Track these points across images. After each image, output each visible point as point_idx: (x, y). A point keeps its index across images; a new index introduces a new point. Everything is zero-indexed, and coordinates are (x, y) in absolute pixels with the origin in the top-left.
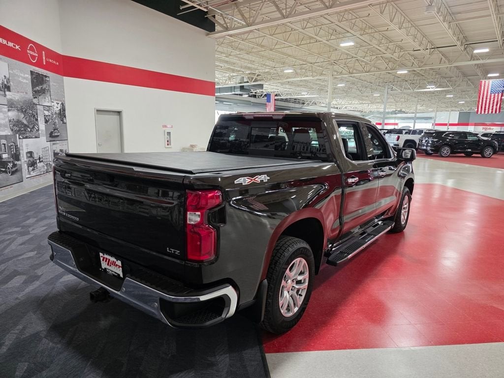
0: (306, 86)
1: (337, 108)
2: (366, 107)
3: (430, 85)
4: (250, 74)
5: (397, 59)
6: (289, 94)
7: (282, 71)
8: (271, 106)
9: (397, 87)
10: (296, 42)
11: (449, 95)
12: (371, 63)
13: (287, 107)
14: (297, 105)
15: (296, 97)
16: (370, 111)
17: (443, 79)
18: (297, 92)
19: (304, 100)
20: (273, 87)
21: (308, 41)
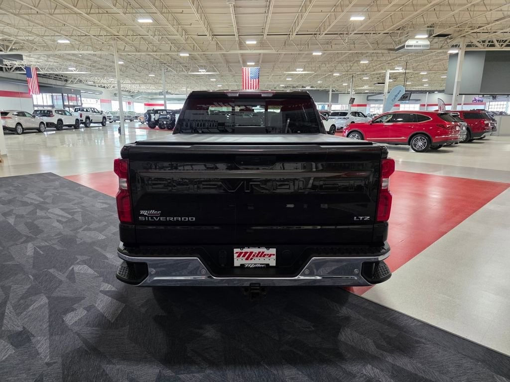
0: (75, 61)
1: (104, 87)
2: (135, 88)
3: (202, 69)
4: (3, 40)
5: (184, 42)
6: (52, 69)
7: (54, 41)
8: (33, 82)
9: (173, 69)
10: (86, 9)
11: (212, 78)
12: (158, 43)
13: (47, 84)
14: (59, 83)
15: (61, 72)
16: (139, 91)
17: (211, 64)
18: (63, 67)
19: (69, 77)
20: (33, 59)
21: (97, 11)
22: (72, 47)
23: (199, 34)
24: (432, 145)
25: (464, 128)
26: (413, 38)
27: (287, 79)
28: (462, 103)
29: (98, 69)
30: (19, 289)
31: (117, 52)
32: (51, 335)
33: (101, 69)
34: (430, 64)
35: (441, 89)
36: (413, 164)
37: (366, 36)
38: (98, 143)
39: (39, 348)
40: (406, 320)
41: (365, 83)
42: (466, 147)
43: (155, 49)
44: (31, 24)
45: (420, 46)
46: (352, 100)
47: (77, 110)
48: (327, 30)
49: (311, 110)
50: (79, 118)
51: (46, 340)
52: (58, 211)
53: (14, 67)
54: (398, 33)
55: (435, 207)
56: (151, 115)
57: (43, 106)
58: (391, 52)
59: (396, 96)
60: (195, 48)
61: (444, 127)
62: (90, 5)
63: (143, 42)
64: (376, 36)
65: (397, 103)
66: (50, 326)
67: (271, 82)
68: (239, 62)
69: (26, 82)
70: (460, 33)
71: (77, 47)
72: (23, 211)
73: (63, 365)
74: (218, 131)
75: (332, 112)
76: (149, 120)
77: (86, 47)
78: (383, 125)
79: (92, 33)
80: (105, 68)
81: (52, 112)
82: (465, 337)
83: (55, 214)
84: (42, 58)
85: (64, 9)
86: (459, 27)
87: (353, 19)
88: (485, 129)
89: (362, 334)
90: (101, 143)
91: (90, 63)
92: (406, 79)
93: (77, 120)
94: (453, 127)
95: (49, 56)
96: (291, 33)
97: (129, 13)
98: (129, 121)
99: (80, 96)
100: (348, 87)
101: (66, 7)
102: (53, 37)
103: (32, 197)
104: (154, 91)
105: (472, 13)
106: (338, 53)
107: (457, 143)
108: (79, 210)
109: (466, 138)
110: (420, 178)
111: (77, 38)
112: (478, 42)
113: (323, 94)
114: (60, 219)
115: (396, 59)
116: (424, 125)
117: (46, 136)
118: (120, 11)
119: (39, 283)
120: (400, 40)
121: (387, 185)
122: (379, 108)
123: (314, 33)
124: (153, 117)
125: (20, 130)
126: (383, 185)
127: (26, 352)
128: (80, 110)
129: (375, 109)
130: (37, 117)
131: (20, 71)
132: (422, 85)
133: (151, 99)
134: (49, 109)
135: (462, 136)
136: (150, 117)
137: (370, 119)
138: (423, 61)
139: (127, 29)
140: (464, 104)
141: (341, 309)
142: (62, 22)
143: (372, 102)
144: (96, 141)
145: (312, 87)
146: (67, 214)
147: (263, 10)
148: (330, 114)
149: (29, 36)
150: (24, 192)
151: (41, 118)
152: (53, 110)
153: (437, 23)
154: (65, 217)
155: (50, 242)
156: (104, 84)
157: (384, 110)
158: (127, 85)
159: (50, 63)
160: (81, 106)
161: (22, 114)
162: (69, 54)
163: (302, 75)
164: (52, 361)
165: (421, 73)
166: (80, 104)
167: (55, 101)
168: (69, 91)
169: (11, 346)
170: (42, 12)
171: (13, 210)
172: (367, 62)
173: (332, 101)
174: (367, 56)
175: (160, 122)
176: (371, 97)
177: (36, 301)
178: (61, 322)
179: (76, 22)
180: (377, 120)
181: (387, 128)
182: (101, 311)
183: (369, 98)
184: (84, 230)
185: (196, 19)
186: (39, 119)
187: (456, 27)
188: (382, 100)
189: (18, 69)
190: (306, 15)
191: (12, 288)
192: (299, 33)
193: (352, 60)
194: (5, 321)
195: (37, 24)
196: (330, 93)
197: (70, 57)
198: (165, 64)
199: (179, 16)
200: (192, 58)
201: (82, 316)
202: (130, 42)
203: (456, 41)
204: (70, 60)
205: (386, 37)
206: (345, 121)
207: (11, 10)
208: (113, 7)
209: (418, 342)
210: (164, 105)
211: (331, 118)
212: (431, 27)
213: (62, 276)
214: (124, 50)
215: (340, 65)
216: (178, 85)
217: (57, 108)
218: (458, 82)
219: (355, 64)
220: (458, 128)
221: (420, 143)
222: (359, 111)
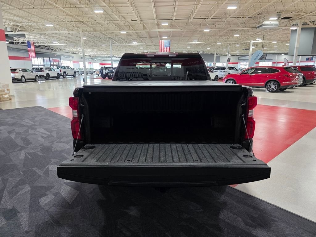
0: (57, 38)
1: (75, 53)
2: (94, 54)
3: (135, 41)
4: (13, 25)
5: (123, 25)
6: (43, 43)
7: (44, 25)
8: (32, 51)
9: (117, 42)
10: (62, 5)
11: (141, 47)
12: (108, 25)
13: (41, 52)
14: (48, 51)
15: (49, 45)
16: (96, 56)
17: (140, 38)
18: (50, 41)
19: (53, 47)
20: (32, 36)
21: (69, 6)
22: (55, 29)
23: (132, 20)
24: (281, 88)
25: (301, 77)
26: (268, 20)
27: (188, 47)
28: (300, 61)
29: (71, 42)
30: (13, 181)
31: (82, 31)
32: (30, 212)
33: (74, 42)
34: (279, 37)
35: (286, 52)
36: (269, 100)
37: (238, 20)
38: (71, 87)
39: (22, 220)
40: (265, 205)
41: (237, 49)
42: (302, 89)
43: (105, 29)
44: (30, 15)
45: (272, 25)
46: (229, 60)
47: (58, 67)
48: (213, 16)
49: (201, 65)
50: (60, 73)
51: (26, 215)
52: (42, 130)
53: (21, 42)
54: (258, 17)
55: (283, 128)
56: (103, 70)
57: (38, 65)
58: (254, 29)
59: (257, 57)
60: (130, 28)
61: (288, 76)
62: (65, 2)
63: (98, 25)
64: (244, 19)
65: (258, 61)
66: (30, 206)
67: (178, 49)
68: (157, 37)
69: (28, 51)
70: (298, 16)
71: (58, 29)
72: (20, 130)
73: (36, 233)
74: (143, 79)
75: (216, 67)
76: (102, 73)
77: (64, 29)
78: (249, 75)
79: (67, 20)
80: (75, 41)
81: (43, 69)
82: (305, 217)
83: (40, 132)
84: (37, 36)
85: (50, 5)
86: (297, 12)
87: (229, 8)
88: (314, 77)
89: (235, 214)
90: (73, 88)
91: (66, 38)
92: (263, 47)
93: (58, 74)
94: (294, 76)
95: (41, 35)
96: (190, 18)
97: (89, 7)
98: (90, 74)
99: (61, 59)
100: (226, 51)
101: (51, 4)
102: (43, 23)
103: (27, 121)
104: (105, 56)
105: (306, 3)
106: (220, 30)
107: (296, 87)
108: (55, 130)
109: (303, 84)
110: (273, 109)
111: (58, 23)
112: (310, 22)
113: (210, 56)
114: (43, 135)
115: (257, 34)
116: (275, 75)
117: (40, 84)
118: (84, 6)
119: (26, 177)
120: (259, 22)
121: (252, 115)
122: (246, 65)
123: (204, 18)
124: (104, 71)
125: (23, 80)
126: (249, 114)
127: (13, 224)
128: (60, 68)
129: (244, 66)
130: (34, 72)
131: (24, 44)
132: (273, 50)
133: (104, 61)
134: (42, 67)
135: (300, 82)
136: (103, 71)
137: (240, 72)
138: (274, 34)
139: (88, 17)
140: (301, 62)
141: (221, 197)
142: (48, 13)
143: (241, 61)
144: (70, 86)
145: (203, 52)
146: (47, 132)
147: (172, 4)
148: (215, 69)
149: (29, 22)
150: (23, 118)
151: (37, 72)
152: (44, 68)
153: (283, 10)
154: (46, 134)
155: (35, 150)
156: (75, 51)
157: (249, 66)
158: (89, 52)
159: (42, 39)
160: (61, 65)
161: (25, 70)
162: (53, 33)
163: (197, 44)
164: (29, 230)
165: (273, 42)
166: (60, 64)
167: (45, 62)
168: (54, 56)
169: (4, 219)
170: (36, 8)
171: (15, 129)
172: (238, 36)
173: (216, 61)
174: (238, 32)
175: (109, 75)
176: (240, 58)
177: (23, 189)
178: (37, 203)
179: (57, 14)
180: (245, 72)
181: (251, 77)
182: (64, 196)
183: (240, 59)
184: (57, 142)
185: (131, 10)
186: (35, 73)
187: (296, 13)
188: (248, 60)
189: (23, 43)
190: (199, 6)
191: (9, 180)
192: (195, 18)
193: (229, 34)
194: (2, 202)
195: (34, 15)
196: (215, 55)
197: (54, 35)
198: (112, 38)
199: (120, 8)
200: (128, 34)
201: (51, 199)
202: (90, 25)
203: (295, 22)
204: (54, 37)
205: (250, 19)
206: (224, 73)
207: (17, 7)
208: (79, 3)
209: (273, 220)
210: (111, 64)
211: (216, 71)
212: (279, 13)
213: (41, 173)
214: (86, 30)
215: (221, 38)
216: (120, 51)
217: (46, 66)
218: (297, 47)
219: (231, 37)
220: (297, 77)
221: (273, 87)
222: (233, 67)
